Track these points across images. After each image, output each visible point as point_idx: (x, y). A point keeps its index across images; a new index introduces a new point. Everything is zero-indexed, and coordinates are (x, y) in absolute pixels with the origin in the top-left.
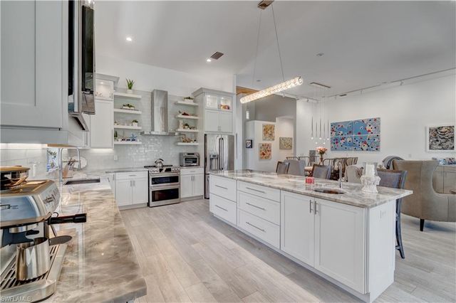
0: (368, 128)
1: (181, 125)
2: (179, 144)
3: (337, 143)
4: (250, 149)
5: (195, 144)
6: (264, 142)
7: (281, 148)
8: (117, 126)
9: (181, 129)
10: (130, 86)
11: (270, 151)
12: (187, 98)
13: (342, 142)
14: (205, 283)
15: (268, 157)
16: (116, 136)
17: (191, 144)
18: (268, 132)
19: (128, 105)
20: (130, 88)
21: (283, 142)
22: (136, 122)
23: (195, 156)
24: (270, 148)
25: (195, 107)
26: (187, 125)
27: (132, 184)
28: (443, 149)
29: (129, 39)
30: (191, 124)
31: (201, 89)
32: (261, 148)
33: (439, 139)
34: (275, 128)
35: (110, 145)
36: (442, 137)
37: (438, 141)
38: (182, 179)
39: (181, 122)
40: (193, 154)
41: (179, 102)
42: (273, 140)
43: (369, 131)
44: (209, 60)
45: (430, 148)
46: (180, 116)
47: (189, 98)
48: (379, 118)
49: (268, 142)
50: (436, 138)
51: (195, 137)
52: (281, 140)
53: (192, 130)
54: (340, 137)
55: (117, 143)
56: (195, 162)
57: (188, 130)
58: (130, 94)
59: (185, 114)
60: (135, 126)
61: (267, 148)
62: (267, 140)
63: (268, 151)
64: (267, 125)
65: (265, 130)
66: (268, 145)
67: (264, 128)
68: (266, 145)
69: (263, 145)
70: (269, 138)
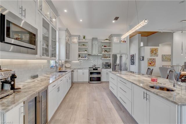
1: (103, 51)
2: (102, 59)
4: (142, 61)
5: (109, 59)
6: (151, 58)
7: (163, 60)
8: (79, 53)
9: (103, 53)
10: (84, 38)
11: (155, 62)
12: (106, 40)
14: (88, 119)
15: (154, 65)
16: (79, 56)
17: (108, 59)
18: (154, 52)
19: (83, 45)
20: (84, 39)
21: (164, 57)
22: (86, 51)
23: (109, 64)
24: (155, 60)
25: (110, 43)
26: (106, 51)
27: (83, 74)
29: (81, 21)
30: (108, 50)
31: (111, 35)
32: (149, 60)
34: (159, 50)
35: (77, 60)
38: (102, 73)
39: (103, 50)
40: (108, 63)
41: (102, 41)
42: (157, 56)
44: (114, 22)
46: (103, 47)
47: (107, 39)
49: (153, 57)
51: (110, 56)
52: (163, 56)
53: (108, 53)
55: (79, 58)
56: (109, 66)
57: (106, 53)
58: (84, 40)
59: (105, 46)
60: (86, 52)
61: (153, 60)
62: (153, 56)
63: (154, 62)
64: (153, 48)
65: (151, 51)
66: (154, 59)
67: (151, 50)
68: (152, 59)
69: (150, 59)
70: (154, 55)
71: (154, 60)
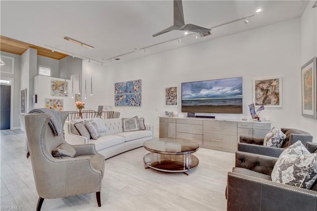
0: (135, 88)
3: (118, 99)
6: (53, 98)
11: (62, 106)
13: (121, 98)
21: (79, 99)
24: (62, 103)
28: (172, 104)
32: (48, 103)
33: (170, 97)
34: (69, 85)
36: (172, 95)
37: (169, 98)
42: (66, 96)
43: (136, 90)
45: (166, 104)
48: (140, 80)
49: (57, 98)
50: (169, 96)
54: (120, 95)
61: (57, 103)
62: (58, 96)
63: (59, 106)
64: (57, 81)
65: (53, 86)
66: (59, 101)
67: (52, 84)
68: (54, 100)
69: (51, 100)
70: (60, 94)
71: (59, 103)
